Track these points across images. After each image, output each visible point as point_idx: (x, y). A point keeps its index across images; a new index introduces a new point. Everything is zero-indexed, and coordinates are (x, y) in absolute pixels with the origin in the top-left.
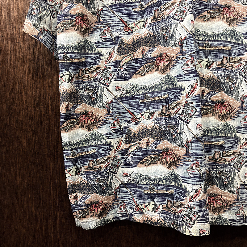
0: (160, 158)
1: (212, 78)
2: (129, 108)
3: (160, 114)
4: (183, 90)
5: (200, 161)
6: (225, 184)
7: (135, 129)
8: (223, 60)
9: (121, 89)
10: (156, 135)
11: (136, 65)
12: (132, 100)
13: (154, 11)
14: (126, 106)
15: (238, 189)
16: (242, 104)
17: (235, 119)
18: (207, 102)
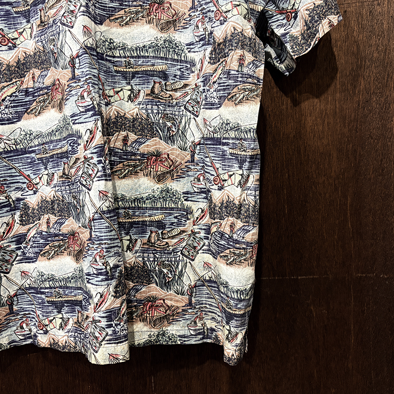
0: (66, 246)
1: (140, 117)
2: (22, 167)
3: (62, 177)
4: (80, 137)
5: (106, 248)
6: (167, 281)
7: (33, 201)
8: (153, 87)
9: (5, 138)
10: (59, 210)
11: (27, 99)
12: (25, 156)
13: (39, 11)
14: (17, 165)
15: (191, 288)
16: (193, 156)
17: (181, 179)
18: (135, 154)
